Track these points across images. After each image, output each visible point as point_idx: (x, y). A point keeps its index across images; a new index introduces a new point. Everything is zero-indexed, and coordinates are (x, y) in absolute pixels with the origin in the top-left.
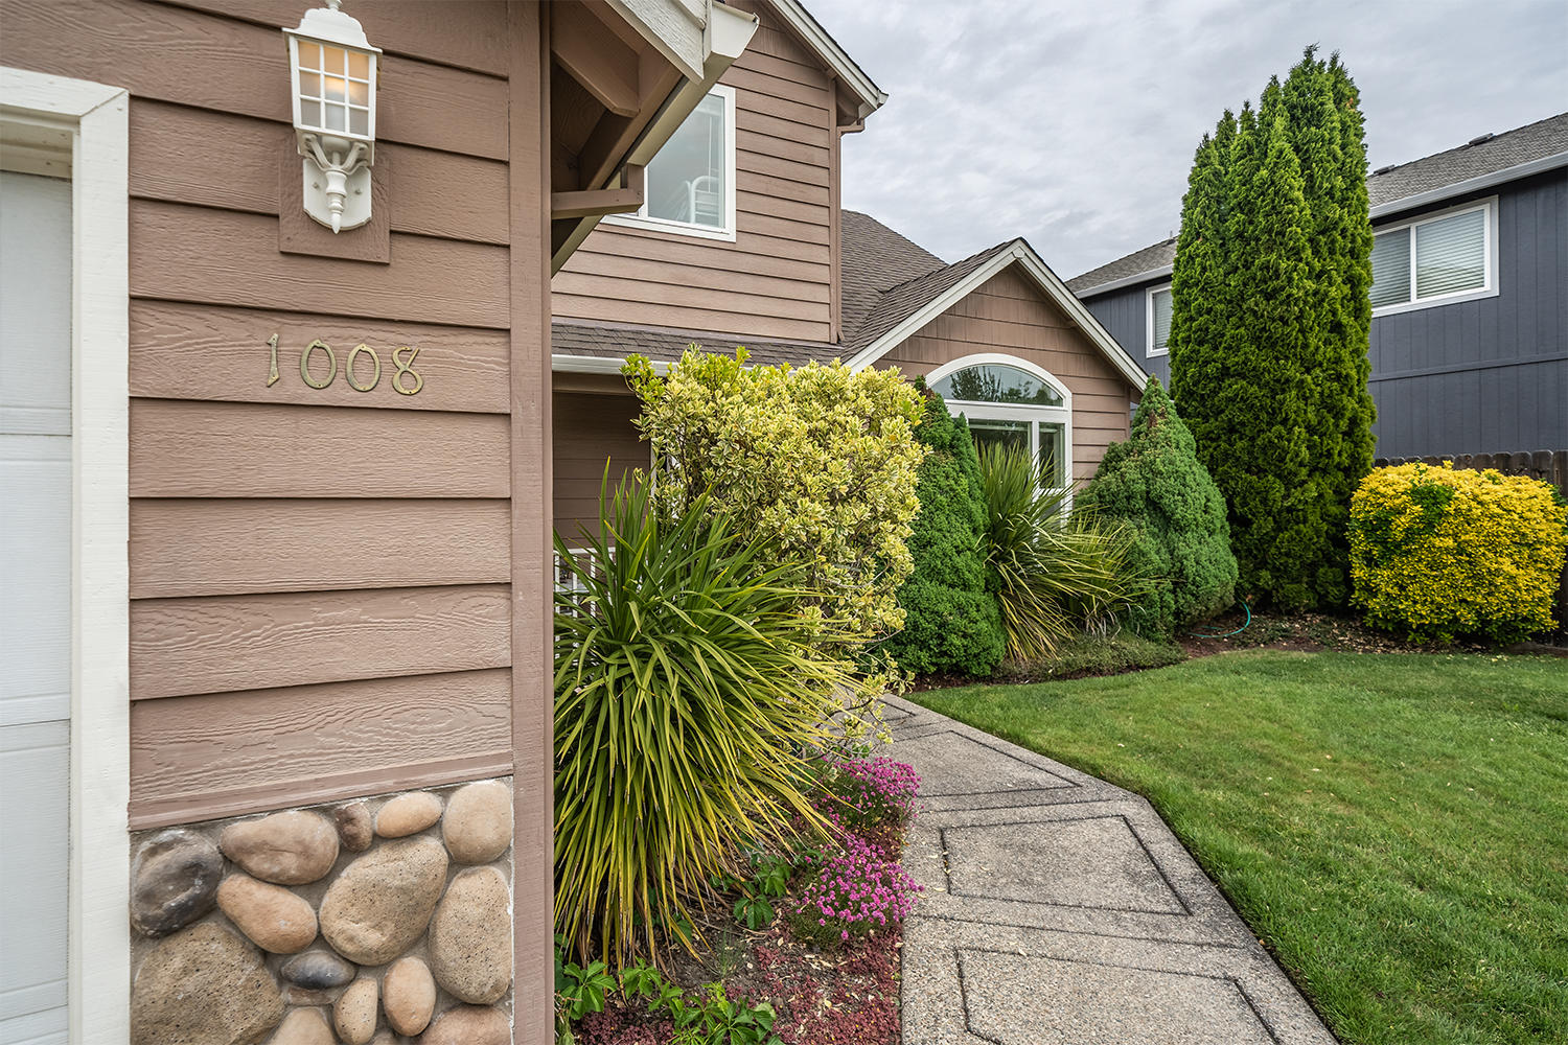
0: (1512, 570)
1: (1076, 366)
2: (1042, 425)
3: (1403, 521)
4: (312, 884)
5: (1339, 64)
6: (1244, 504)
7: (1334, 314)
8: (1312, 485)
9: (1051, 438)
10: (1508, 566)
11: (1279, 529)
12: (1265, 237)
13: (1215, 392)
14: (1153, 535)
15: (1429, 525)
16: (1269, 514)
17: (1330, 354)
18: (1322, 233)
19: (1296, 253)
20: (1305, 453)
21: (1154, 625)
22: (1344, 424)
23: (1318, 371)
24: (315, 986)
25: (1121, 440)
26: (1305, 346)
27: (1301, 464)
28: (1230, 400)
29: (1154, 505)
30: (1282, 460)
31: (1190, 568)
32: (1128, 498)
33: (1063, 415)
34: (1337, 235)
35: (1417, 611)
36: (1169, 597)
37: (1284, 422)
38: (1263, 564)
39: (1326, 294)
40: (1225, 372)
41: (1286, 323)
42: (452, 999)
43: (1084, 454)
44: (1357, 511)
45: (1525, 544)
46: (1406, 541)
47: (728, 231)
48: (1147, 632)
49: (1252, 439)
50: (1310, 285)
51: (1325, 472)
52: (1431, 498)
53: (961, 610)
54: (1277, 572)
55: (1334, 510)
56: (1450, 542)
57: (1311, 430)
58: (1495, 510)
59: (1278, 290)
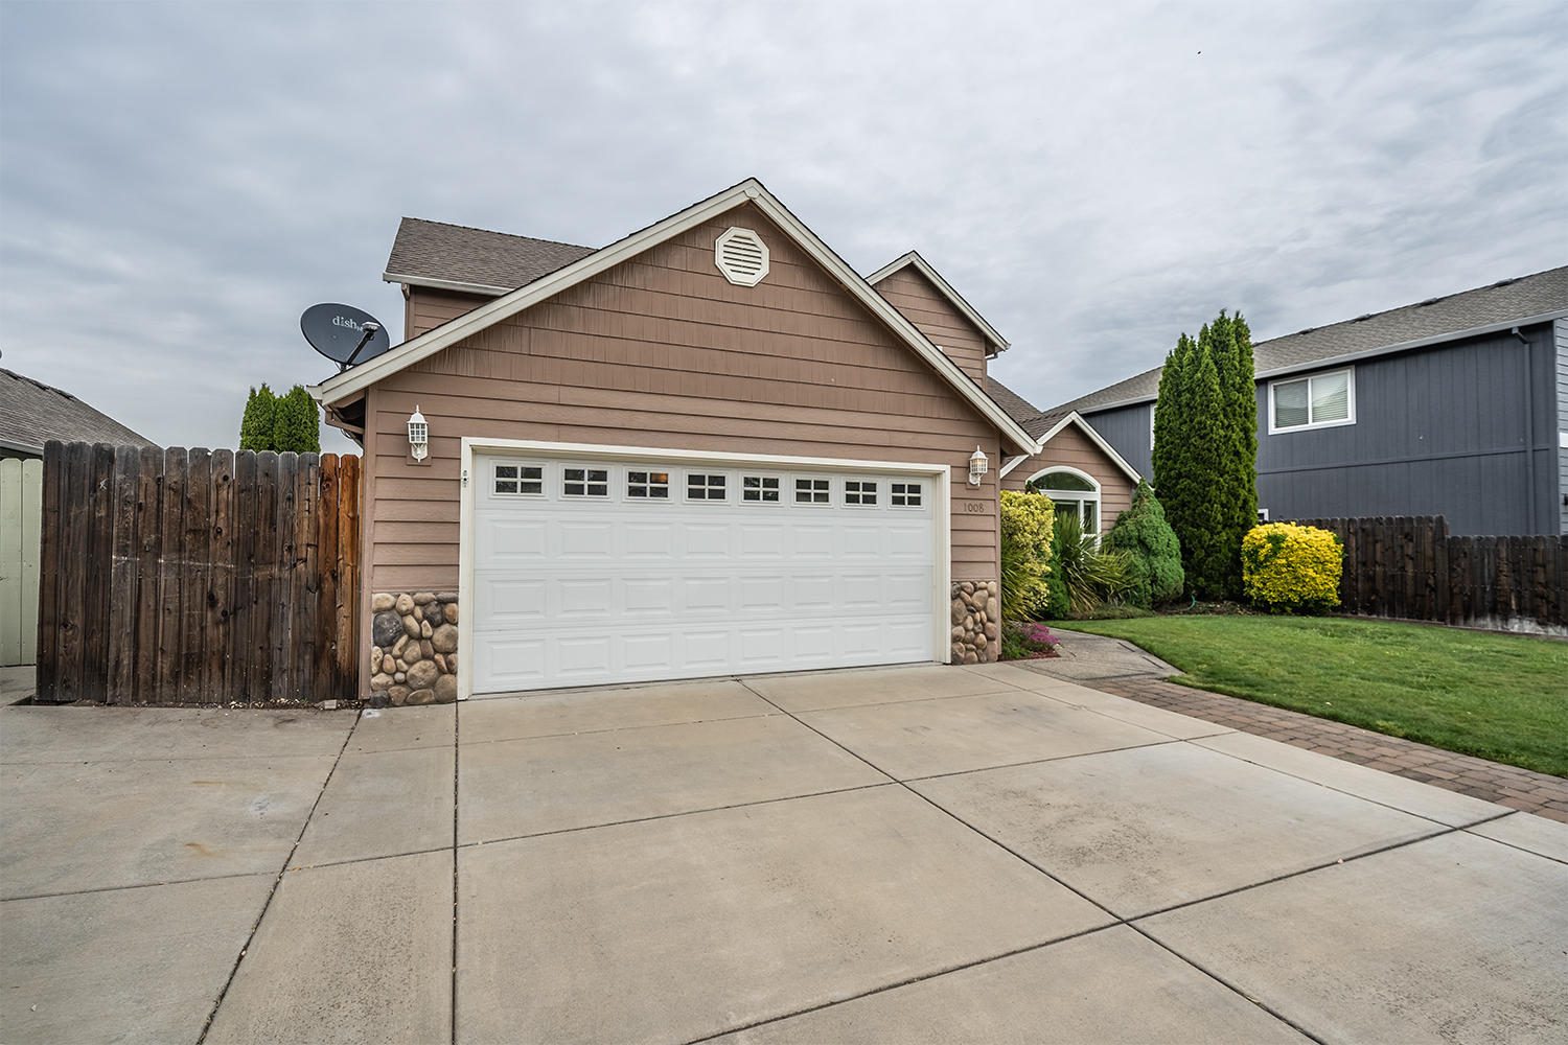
0: (1314, 575)
1: (1103, 471)
2: (1085, 502)
3: (1263, 551)
4: (971, 595)
5: (1240, 317)
6: (1190, 543)
7: (1235, 447)
8: (1224, 534)
9: (1090, 508)
10: (1311, 573)
11: (1208, 555)
12: (1199, 408)
13: (1175, 485)
14: (1143, 558)
15: (1275, 552)
16: (1202, 547)
17: (1233, 467)
18: (1229, 406)
19: (1215, 416)
20: (1220, 517)
21: (1142, 601)
22: (1240, 503)
23: (1226, 476)
24: (973, 612)
25: (1126, 509)
26: (1220, 463)
27: (1218, 523)
28: (1182, 490)
29: (1142, 542)
30: (1208, 520)
31: (1159, 573)
32: (1129, 539)
33: (1096, 496)
34: (1236, 407)
35: (1271, 596)
36: (1149, 587)
37: (1209, 501)
38: (1200, 575)
39: (1231, 436)
40: (1180, 475)
41: (1210, 451)
42: (989, 620)
43: (1107, 516)
44: (1246, 547)
45: (1319, 562)
46: (1265, 561)
48: (1138, 604)
49: (1194, 510)
50: (1222, 432)
51: (1231, 527)
52: (1276, 540)
54: (1208, 578)
55: (1235, 546)
56: (1284, 561)
57: (1223, 505)
58: (1304, 545)
59: (1206, 435)
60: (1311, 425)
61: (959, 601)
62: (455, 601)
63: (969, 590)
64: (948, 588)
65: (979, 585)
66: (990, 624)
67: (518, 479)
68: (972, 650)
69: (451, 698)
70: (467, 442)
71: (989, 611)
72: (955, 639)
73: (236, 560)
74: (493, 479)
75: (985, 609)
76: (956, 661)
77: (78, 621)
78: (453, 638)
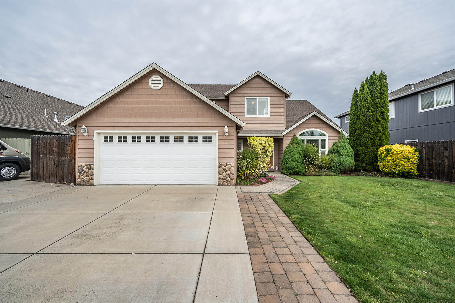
0: (404, 163)
1: (328, 129)
2: (321, 139)
3: (383, 155)
6: (359, 152)
7: (377, 118)
8: (372, 149)
9: (323, 142)
10: (402, 162)
11: (366, 156)
12: (363, 106)
13: (354, 133)
14: (338, 157)
15: (387, 155)
16: (364, 153)
17: (376, 125)
18: (375, 104)
19: (368, 108)
20: (370, 143)
21: (335, 171)
22: (378, 138)
23: (373, 129)
24: (225, 171)
25: (337, 141)
26: (370, 124)
27: (369, 145)
28: (356, 134)
29: (338, 152)
30: (365, 144)
31: (342, 161)
32: (334, 151)
33: (326, 137)
34: (378, 104)
35: (387, 171)
36: (338, 166)
37: (366, 137)
38: (363, 162)
39: (375, 115)
40: (356, 130)
41: (366, 120)
43: (330, 144)
44: (379, 153)
45: (406, 158)
46: (384, 158)
47: (269, 116)
48: (334, 171)
49: (361, 141)
50: (371, 113)
51: (375, 146)
52: (388, 150)
53: (297, 165)
54: (366, 163)
55: (375, 153)
56: (391, 158)
57: (371, 139)
58: (399, 152)
59: (365, 115)
60: (435, 107)
61: (221, 168)
62: (93, 165)
63: (224, 165)
64: (218, 165)
65: (228, 164)
66: (231, 175)
67: (108, 139)
68: (225, 182)
69: (92, 185)
70: (95, 131)
71: (231, 171)
72: (220, 179)
73: (58, 156)
74: (103, 139)
75: (230, 170)
76: (219, 184)
77: (36, 166)
78: (92, 172)
